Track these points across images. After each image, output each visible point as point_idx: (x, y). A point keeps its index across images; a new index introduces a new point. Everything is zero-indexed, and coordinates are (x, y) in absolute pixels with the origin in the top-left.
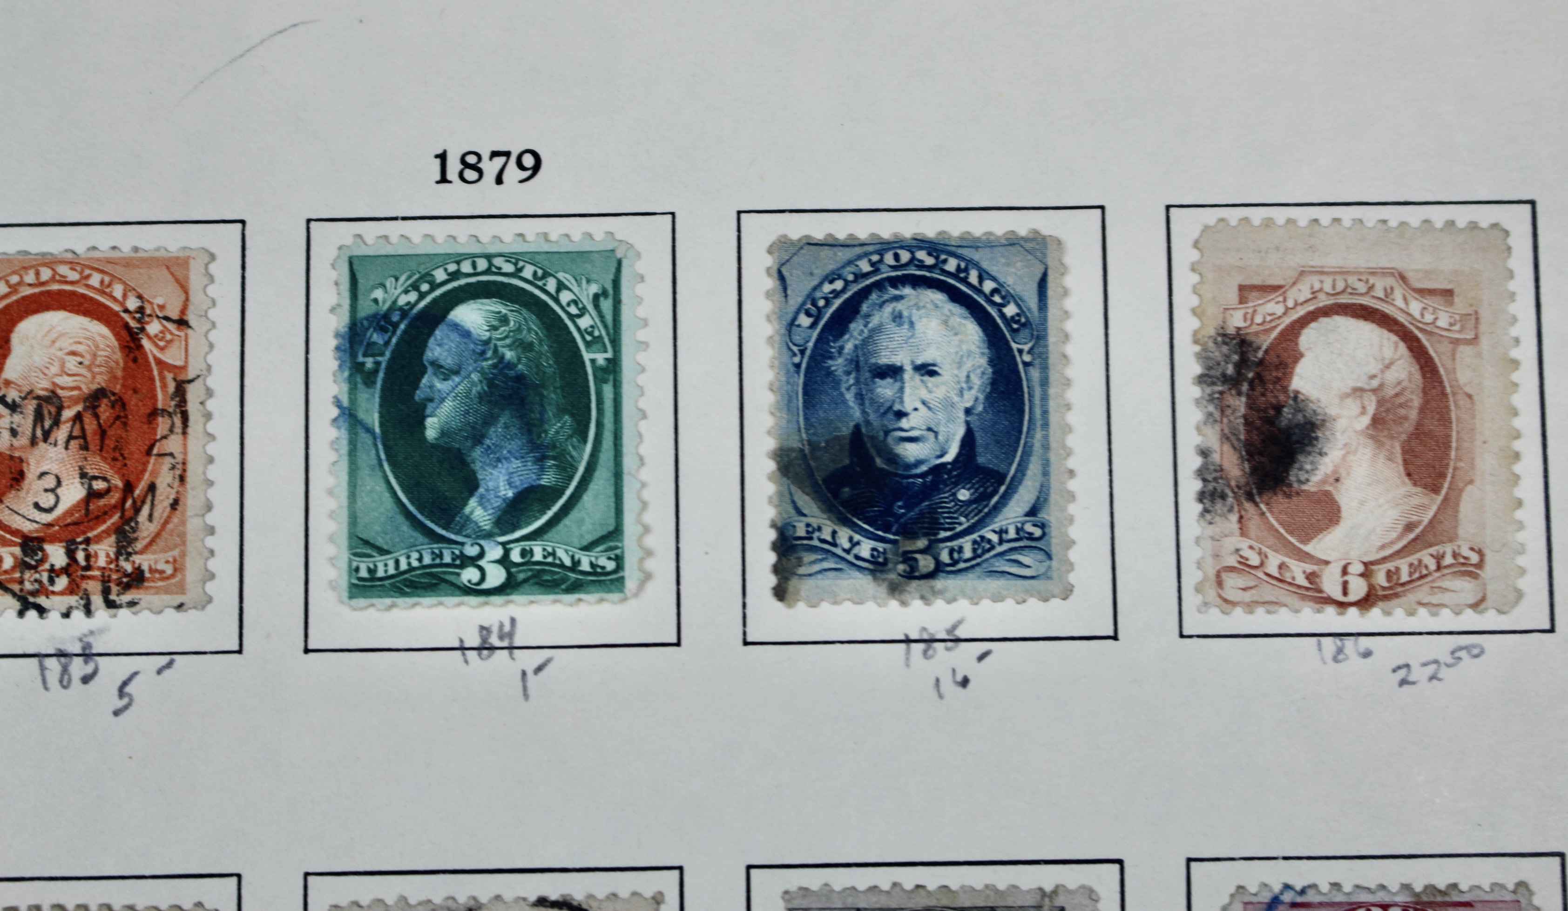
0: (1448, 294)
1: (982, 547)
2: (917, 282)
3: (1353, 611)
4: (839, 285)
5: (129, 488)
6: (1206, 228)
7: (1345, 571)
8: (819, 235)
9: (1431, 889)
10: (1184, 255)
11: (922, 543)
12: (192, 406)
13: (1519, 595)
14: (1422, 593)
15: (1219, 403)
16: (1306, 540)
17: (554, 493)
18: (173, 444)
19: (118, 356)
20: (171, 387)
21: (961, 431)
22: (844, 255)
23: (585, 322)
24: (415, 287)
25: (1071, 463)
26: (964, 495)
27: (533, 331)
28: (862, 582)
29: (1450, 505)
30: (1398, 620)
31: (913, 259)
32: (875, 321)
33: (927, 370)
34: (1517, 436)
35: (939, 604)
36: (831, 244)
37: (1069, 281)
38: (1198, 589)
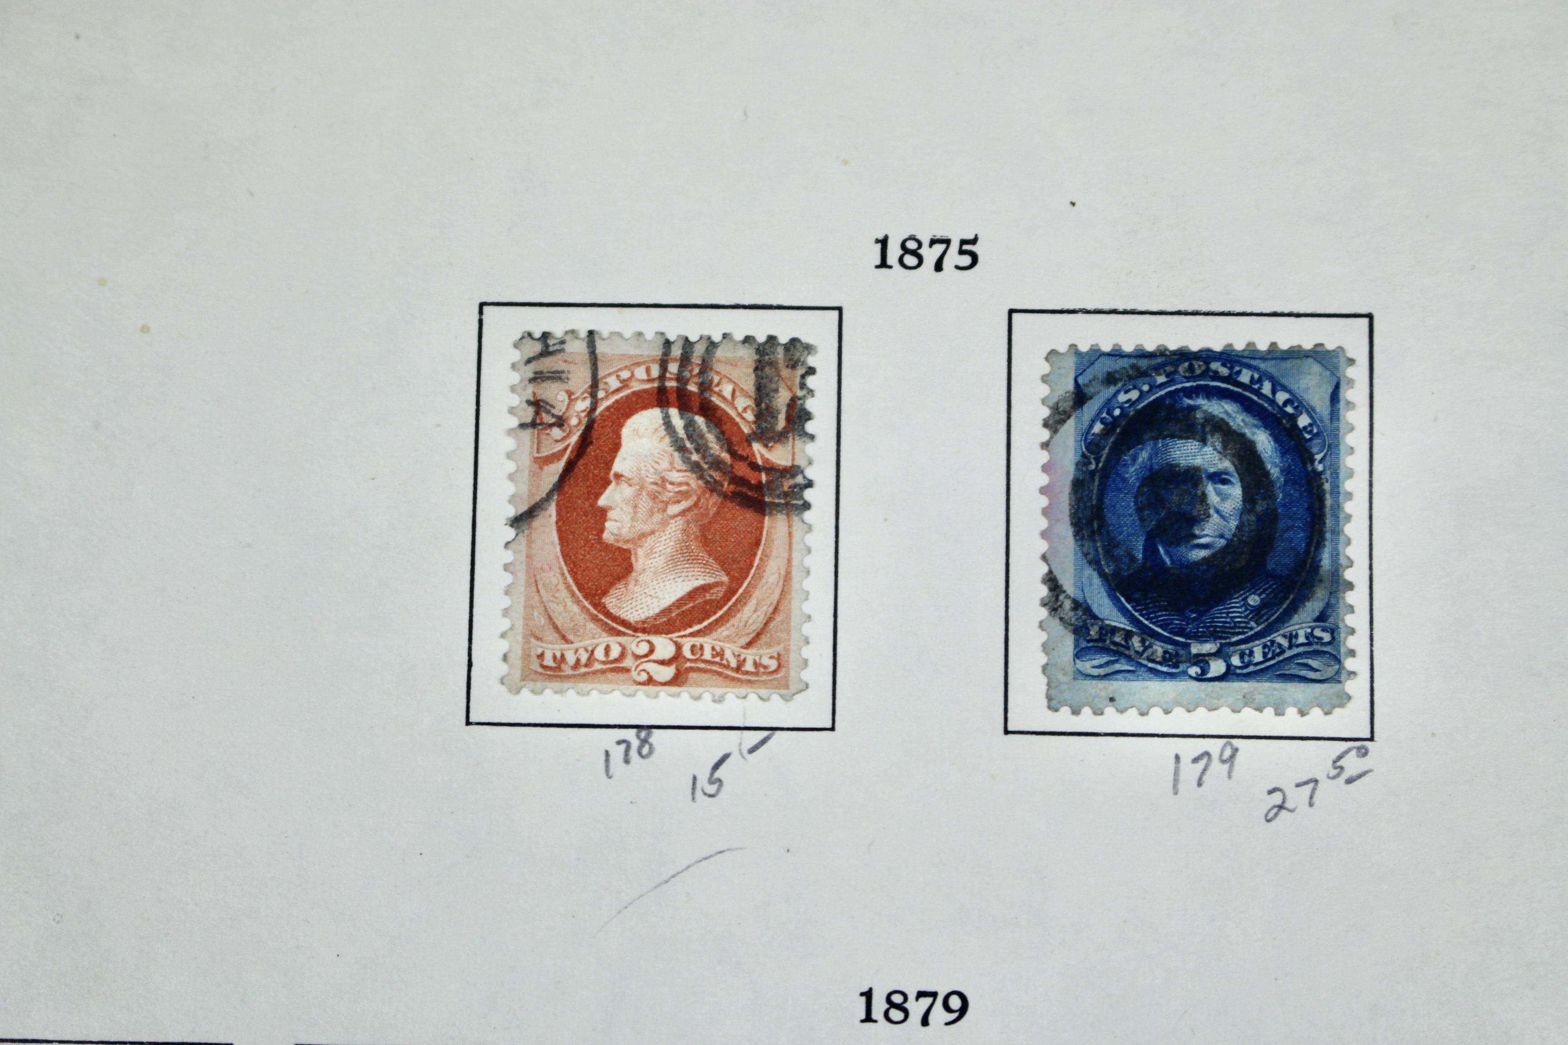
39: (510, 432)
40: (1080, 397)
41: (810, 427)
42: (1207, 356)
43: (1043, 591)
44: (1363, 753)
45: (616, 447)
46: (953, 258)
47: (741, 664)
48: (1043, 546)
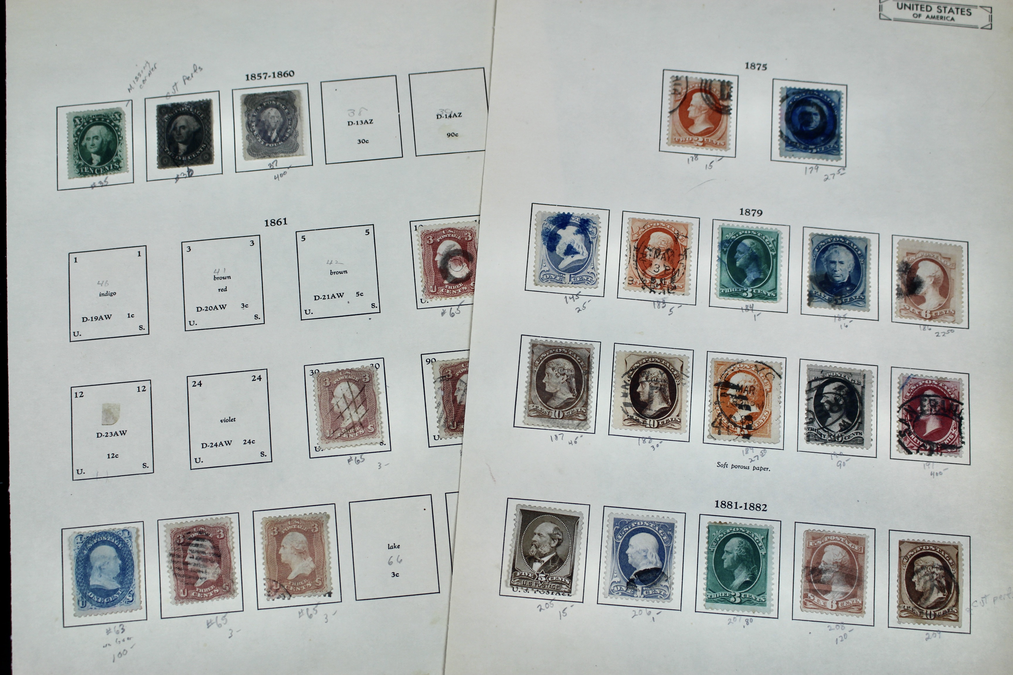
0: (950, 259)
1: (851, 300)
2: (840, 245)
3: (927, 321)
4: (824, 244)
5: (674, 269)
6: (900, 240)
7: (926, 312)
8: (820, 233)
9: (941, 378)
10: (896, 245)
11: (839, 297)
12: (688, 254)
13: (962, 321)
14: (942, 318)
15: (901, 276)
16: (919, 305)
17: (762, 280)
18: (683, 261)
19: (673, 242)
20: (684, 250)
21: (848, 276)
22: (825, 238)
23: (770, 246)
24: (735, 235)
25: (870, 285)
26: (848, 289)
27: (760, 247)
28: (826, 304)
29: (948, 301)
30: (936, 323)
31: (839, 240)
32: (831, 252)
33: (841, 263)
34: (963, 289)
35: (842, 310)
36: (822, 235)
37: (871, 248)
38: (896, 312)
39: (669, 95)
40: (787, 96)
41: (732, 98)
42: (813, 91)
43: (779, 134)
44: (844, 169)
45: (691, 99)
46: (761, 68)
47: (716, 144)
48: (779, 125)
